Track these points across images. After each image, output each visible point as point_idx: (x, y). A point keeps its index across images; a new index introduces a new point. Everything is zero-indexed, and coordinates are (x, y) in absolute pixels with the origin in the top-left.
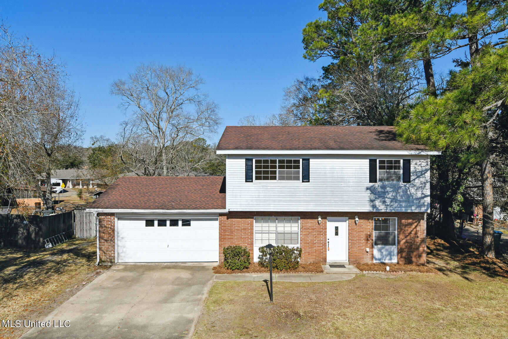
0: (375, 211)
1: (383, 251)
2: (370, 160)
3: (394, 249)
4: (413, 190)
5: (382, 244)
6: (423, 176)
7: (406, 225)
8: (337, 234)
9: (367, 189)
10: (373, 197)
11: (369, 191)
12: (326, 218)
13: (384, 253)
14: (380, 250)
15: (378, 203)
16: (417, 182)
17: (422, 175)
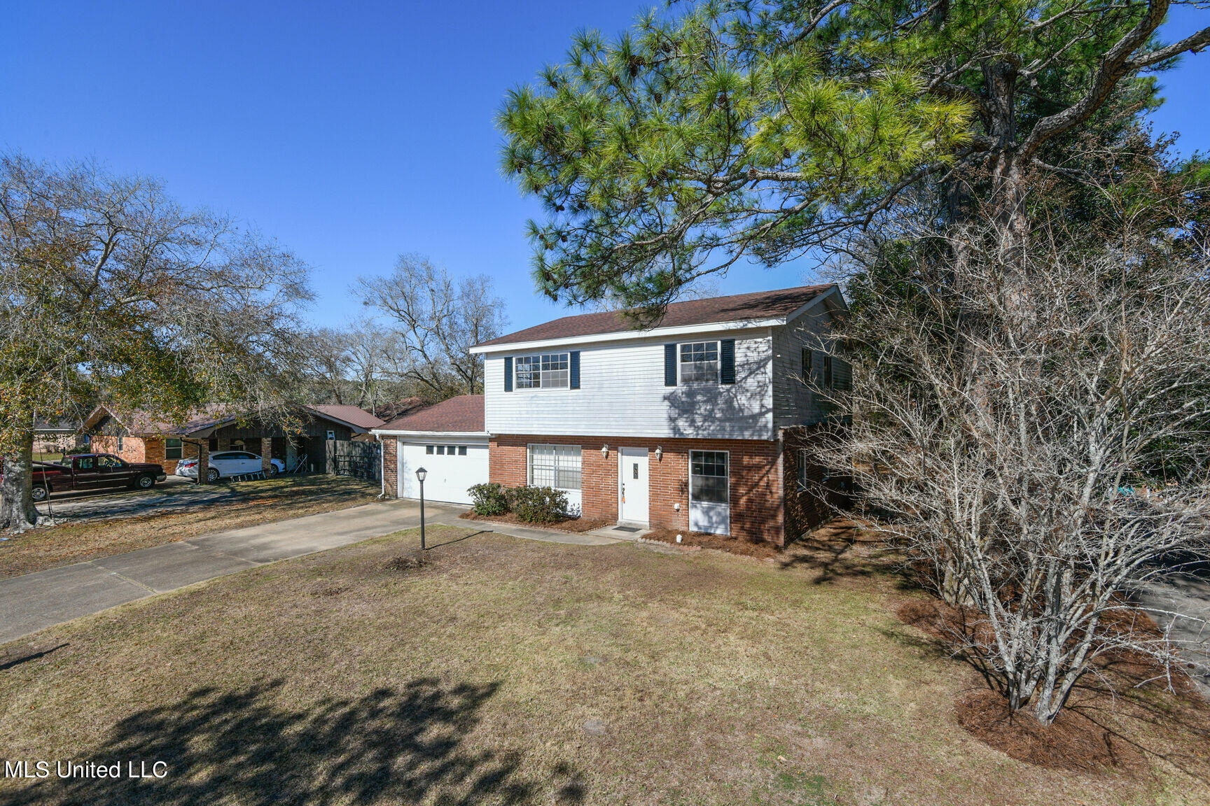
0: (677, 436)
1: (712, 514)
2: (667, 347)
3: (724, 509)
4: (742, 400)
5: (710, 500)
6: (762, 370)
7: (750, 468)
8: (636, 476)
9: (665, 398)
10: (674, 413)
11: (667, 403)
12: (616, 449)
13: (714, 519)
14: (706, 512)
15: (681, 423)
16: (751, 383)
17: (758, 368)
